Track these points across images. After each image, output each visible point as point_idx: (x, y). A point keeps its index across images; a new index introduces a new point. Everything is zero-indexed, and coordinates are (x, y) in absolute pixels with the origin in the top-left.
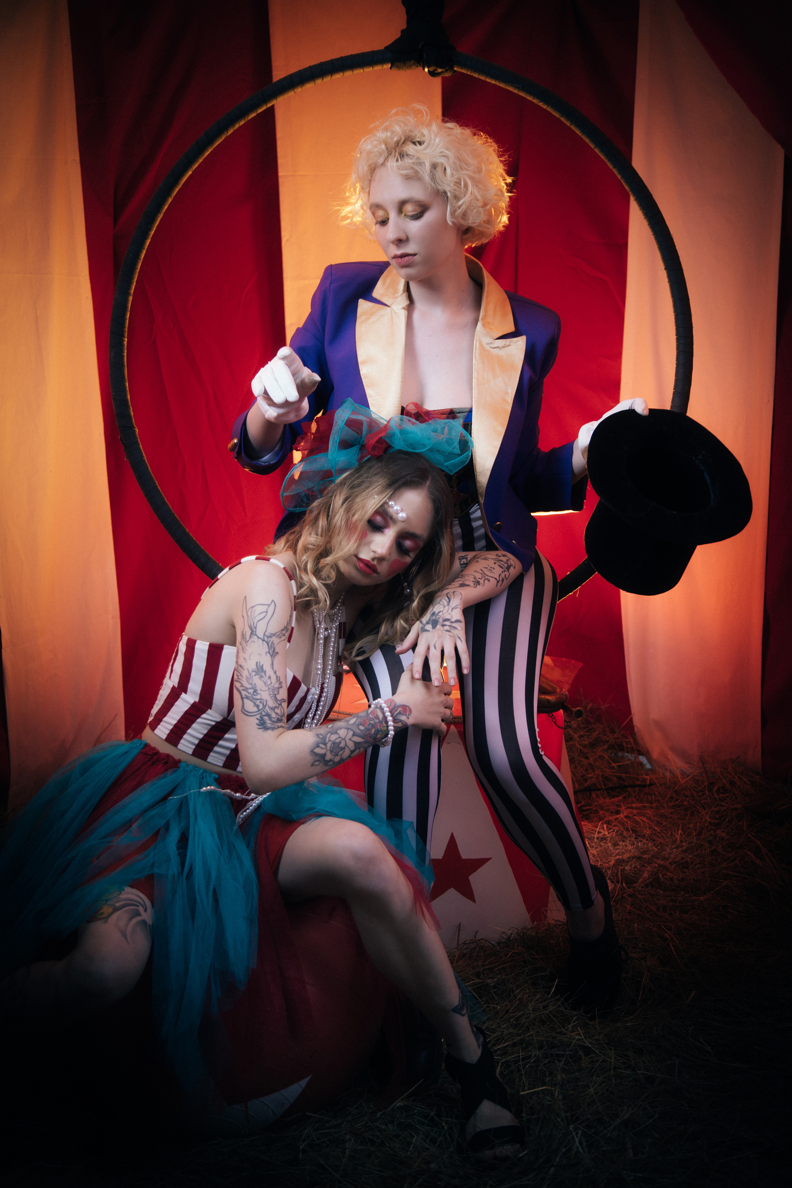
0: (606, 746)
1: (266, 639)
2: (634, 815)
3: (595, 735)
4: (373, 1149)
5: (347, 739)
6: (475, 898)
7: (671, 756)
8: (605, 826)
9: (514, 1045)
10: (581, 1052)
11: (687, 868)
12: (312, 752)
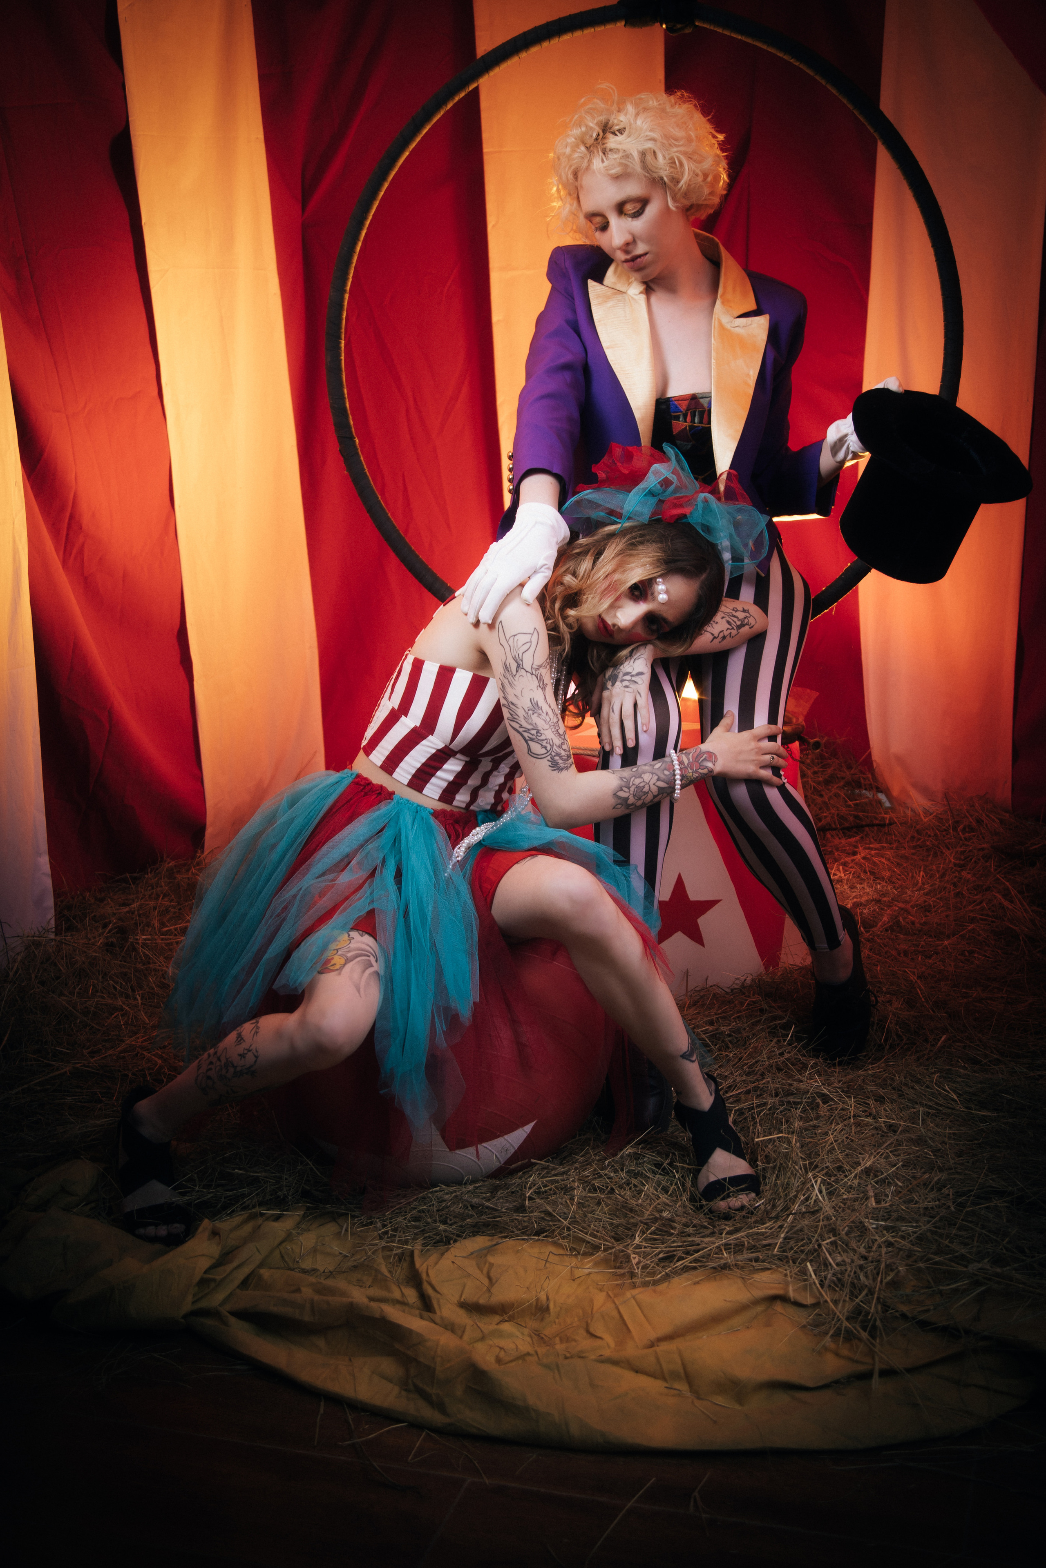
0: (842, 783)
1: (534, 673)
2: (873, 856)
3: (829, 771)
4: (603, 1196)
5: (651, 783)
6: (704, 941)
7: (913, 792)
8: (841, 868)
9: (748, 1092)
10: (819, 1100)
11: (929, 911)
12: (615, 795)
